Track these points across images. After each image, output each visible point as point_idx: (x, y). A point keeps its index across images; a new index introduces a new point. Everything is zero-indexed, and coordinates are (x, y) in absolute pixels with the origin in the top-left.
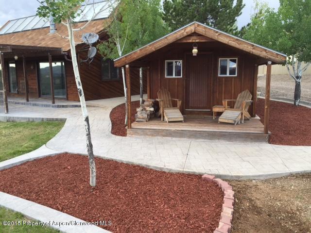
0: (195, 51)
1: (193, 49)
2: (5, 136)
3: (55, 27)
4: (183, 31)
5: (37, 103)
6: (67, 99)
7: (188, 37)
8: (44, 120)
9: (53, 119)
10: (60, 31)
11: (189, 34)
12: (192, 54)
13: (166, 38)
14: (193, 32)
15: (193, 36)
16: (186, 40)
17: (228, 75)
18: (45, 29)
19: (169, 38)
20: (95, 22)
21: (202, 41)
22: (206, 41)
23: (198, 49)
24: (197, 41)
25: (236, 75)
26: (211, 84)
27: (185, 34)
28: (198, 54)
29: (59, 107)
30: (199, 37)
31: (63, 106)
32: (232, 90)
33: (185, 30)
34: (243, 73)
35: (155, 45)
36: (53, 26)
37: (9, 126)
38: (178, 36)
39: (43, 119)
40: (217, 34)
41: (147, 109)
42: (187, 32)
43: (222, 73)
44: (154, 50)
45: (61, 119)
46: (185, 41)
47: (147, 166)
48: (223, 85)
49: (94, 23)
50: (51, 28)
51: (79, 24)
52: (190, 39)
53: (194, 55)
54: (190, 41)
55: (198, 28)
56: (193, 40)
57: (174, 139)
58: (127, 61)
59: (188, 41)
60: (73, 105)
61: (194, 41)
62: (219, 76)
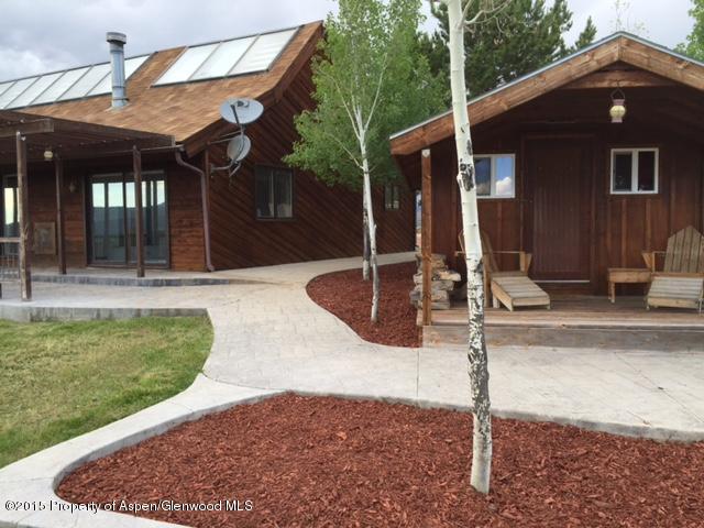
0: (618, 110)
1: (611, 105)
2: (57, 356)
3: (125, 94)
4: (587, 58)
5: (92, 276)
6: (170, 267)
7: (598, 74)
8: (143, 313)
9: (168, 310)
10: (138, 104)
11: (603, 65)
12: (610, 118)
13: (540, 75)
14: (615, 59)
15: (613, 71)
16: (593, 82)
17: (635, 190)
18: (97, 99)
19: (548, 77)
20: (232, 80)
21: (638, 85)
22: (649, 84)
23: (625, 105)
24: (624, 84)
25: (656, 191)
26: (590, 213)
27: (594, 65)
28: (626, 118)
29: (157, 284)
30: (627, 75)
31: (169, 283)
32: (645, 230)
33: (593, 55)
34: (673, 186)
35: (507, 96)
36: (120, 91)
37: (50, 330)
38: (573, 72)
39: (138, 312)
40: (681, 67)
41: (443, 277)
42: (598, 61)
43: (617, 188)
44: (506, 108)
45: (190, 310)
46: (589, 85)
47: (585, 423)
48: (624, 217)
49: (231, 84)
50: (114, 96)
51: (188, 86)
52: (603, 80)
53: (614, 121)
54: (605, 84)
55: (630, 50)
56: (612, 81)
57: (561, 350)
58: (428, 139)
59: (599, 85)
60: (196, 280)
61: (614, 85)
62: (612, 192)
